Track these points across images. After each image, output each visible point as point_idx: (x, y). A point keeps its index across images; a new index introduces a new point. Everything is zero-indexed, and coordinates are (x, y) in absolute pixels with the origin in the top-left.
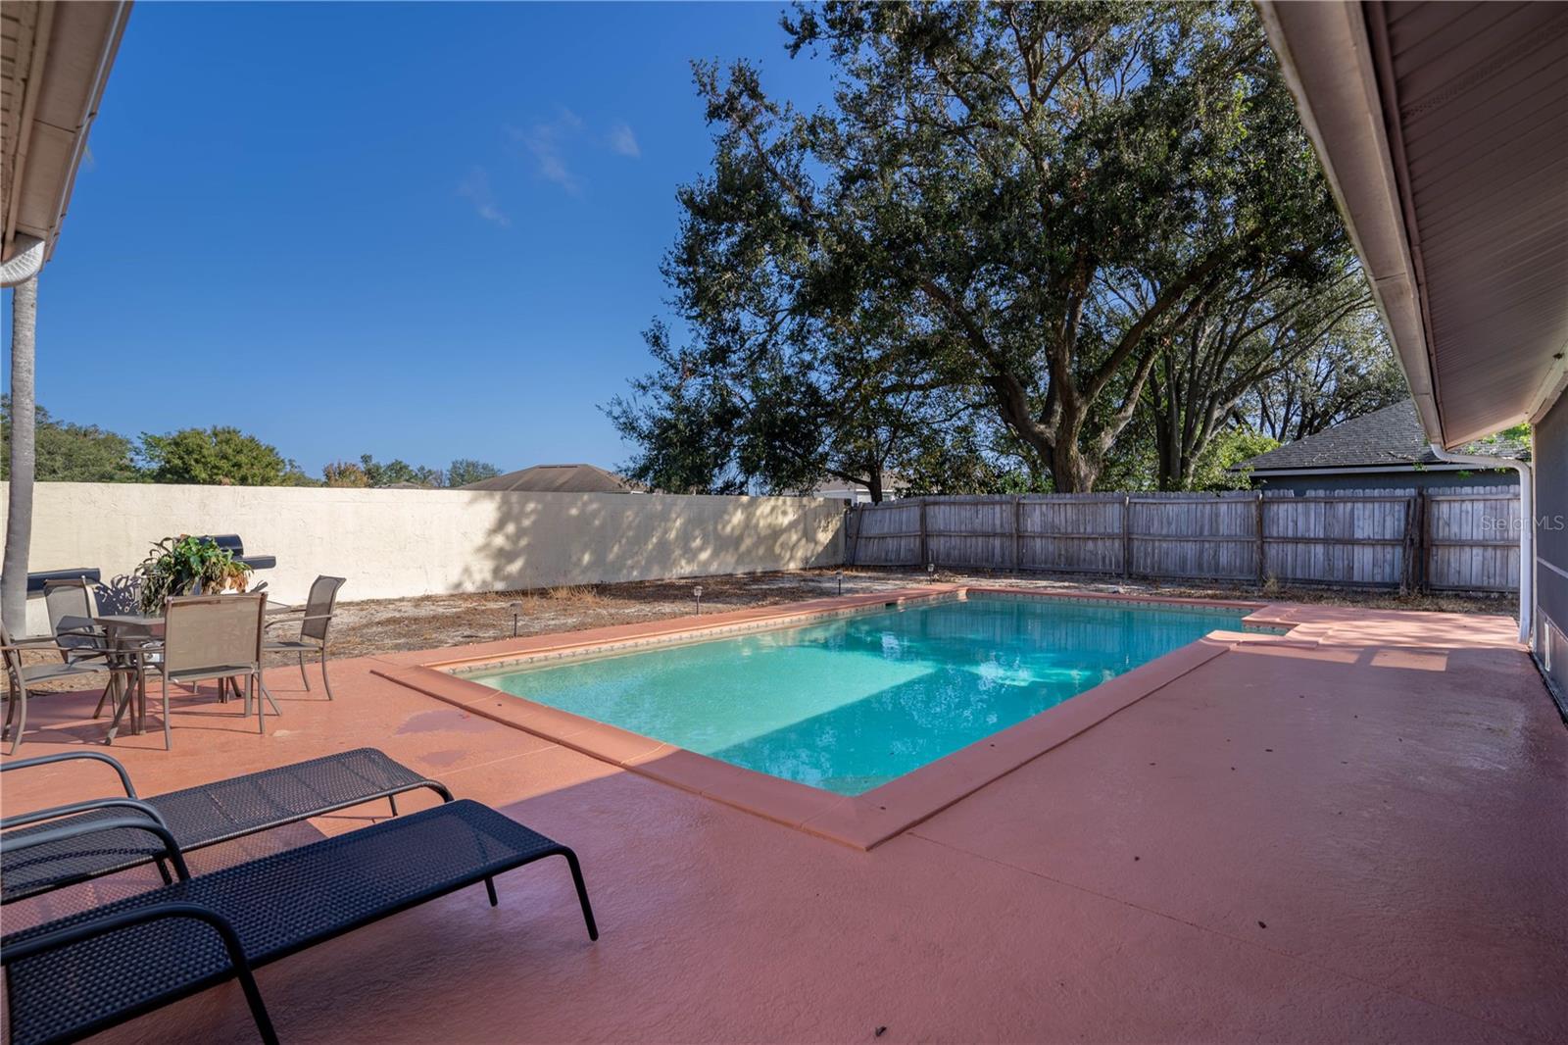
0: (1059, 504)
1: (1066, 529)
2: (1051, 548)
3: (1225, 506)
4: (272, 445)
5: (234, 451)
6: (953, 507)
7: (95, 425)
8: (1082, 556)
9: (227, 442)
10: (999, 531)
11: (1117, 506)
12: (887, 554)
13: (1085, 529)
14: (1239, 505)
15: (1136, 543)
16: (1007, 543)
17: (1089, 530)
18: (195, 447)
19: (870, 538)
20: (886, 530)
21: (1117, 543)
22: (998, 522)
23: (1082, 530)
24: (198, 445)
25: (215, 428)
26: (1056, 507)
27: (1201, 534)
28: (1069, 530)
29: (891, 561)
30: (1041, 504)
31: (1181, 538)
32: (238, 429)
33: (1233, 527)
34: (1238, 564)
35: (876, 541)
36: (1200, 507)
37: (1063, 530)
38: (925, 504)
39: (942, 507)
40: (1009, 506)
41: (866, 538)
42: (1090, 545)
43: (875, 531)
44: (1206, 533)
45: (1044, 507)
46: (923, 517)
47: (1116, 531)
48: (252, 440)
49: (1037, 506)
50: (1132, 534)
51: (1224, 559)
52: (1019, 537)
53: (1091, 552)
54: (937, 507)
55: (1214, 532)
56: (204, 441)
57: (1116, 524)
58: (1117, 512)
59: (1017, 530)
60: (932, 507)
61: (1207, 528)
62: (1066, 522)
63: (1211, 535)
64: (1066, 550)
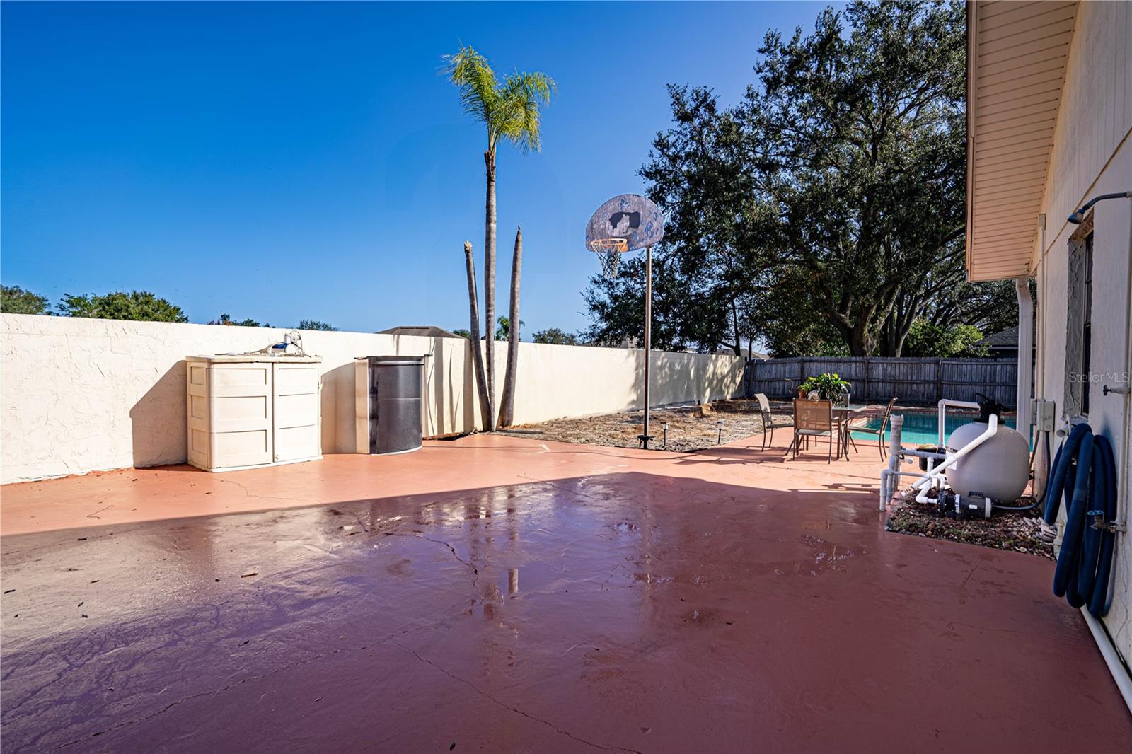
0: (895, 364)
1: (899, 377)
2: (888, 388)
3: (1000, 366)
4: (178, 305)
5: (153, 310)
6: (823, 364)
7: (17, 287)
8: (909, 393)
9: (147, 303)
10: (853, 378)
11: (932, 365)
12: (775, 390)
13: (912, 378)
14: (1008, 366)
15: (944, 386)
16: (859, 385)
17: (914, 378)
18: (123, 307)
19: (762, 381)
20: (773, 376)
21: (932, 386)
22: (853, 373)
23: (909, 378)
24: (125, 305)
25: (135, 292)
26: (893, 365)
27: (985, 381)
28: (901, 378)
29: (778, 395)
30: (883, 363)
31: (971, 383)
32: (152, 294)
33: (1005, 378)
34: (1007, 398)
35: (767, 383)
36: (984, 367)
37: (897, 378)
38: (804, 361)
39: (816, 364)
40: (861, 364)
41: (759, 381)
42: (915, 387)
43: (766, 377)
44: (988, 381)
45: (885, 365)
46: (802, 369)
47: (932, 379)
48: (164, 302)
49: (880, 365)
50: (942, 380)
51: (998, 396)
52: (868, 382)
53: (915, 391)
54: (811, 364)
55: (993, 381)
56: (129, 302)
57: (932, 375)
58: (932, 369)
59: (867, 377)
60: (808, 363)
61: (988, 377)
62: (899, 373)
63: (991, 382)
64: (899, 390)
